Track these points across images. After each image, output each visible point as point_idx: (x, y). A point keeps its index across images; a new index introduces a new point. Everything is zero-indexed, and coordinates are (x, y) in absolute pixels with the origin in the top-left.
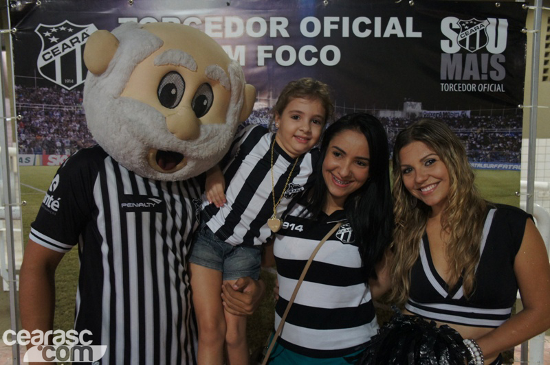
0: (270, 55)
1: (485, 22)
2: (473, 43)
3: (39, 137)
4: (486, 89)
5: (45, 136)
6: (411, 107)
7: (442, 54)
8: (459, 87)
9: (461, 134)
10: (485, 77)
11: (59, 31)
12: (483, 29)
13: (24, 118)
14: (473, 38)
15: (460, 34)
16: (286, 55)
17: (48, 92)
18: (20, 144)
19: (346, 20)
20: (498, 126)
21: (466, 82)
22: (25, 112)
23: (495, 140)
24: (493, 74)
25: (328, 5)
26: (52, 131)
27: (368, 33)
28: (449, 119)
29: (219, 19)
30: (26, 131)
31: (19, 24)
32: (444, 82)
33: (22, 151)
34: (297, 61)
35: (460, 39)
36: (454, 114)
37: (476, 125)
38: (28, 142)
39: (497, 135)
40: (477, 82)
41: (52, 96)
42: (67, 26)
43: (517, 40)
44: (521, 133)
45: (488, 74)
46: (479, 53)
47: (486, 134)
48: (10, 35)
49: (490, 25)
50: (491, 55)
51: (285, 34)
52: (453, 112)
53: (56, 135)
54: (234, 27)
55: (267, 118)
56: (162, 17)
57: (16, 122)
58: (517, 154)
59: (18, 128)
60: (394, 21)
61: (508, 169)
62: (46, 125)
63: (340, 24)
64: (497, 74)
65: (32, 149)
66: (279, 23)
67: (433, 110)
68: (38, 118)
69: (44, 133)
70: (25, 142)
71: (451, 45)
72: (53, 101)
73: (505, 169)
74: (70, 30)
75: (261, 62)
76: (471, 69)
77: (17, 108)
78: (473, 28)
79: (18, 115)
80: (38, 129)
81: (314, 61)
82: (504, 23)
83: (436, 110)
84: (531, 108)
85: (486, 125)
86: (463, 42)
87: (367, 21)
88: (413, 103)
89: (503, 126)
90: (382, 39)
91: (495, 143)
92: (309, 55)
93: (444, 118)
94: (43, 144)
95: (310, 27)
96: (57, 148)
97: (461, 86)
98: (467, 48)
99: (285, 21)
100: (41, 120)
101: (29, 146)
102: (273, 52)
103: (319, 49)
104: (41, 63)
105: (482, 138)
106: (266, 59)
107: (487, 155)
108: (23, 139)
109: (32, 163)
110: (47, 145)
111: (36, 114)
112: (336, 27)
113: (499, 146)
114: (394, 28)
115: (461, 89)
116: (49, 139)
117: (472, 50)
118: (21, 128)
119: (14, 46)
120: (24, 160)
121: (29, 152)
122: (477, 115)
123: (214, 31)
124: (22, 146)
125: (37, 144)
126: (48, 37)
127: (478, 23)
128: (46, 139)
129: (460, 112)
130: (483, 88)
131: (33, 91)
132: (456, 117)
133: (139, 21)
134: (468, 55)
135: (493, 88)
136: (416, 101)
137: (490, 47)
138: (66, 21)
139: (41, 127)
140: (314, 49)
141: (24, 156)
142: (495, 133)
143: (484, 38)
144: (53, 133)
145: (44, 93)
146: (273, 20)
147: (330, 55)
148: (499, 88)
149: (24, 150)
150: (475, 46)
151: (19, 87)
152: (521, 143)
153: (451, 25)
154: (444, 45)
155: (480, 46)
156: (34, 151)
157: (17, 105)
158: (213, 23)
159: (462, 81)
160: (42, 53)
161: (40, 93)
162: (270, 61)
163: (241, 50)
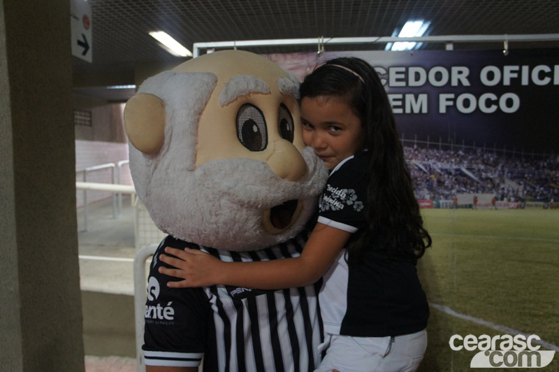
0: (451, 103)
16: (466, 103)
19: (525, 69)
25: (509, 55)
27: (547, 80)
29: (403, 69)
34: (478, 108)
51: (466, 83)
54: (417, 77)
55: (448, 162)
63: (520, 72)
66: (460, 72)
75: (443, 110)
81: (493, 108)
87: (547, 69)
92: (489, 103)
95: (491, 76)
99: (466, 71)
102: (455, 100)
103: (499, 96)
106: (448, 107)
112: (515, 75)
123: (398, 80)
140: (493, 97)
146: (455, 70)
147: (509, 103)
158: (397, 73)
162: (452, 109)
163: (423, 98)
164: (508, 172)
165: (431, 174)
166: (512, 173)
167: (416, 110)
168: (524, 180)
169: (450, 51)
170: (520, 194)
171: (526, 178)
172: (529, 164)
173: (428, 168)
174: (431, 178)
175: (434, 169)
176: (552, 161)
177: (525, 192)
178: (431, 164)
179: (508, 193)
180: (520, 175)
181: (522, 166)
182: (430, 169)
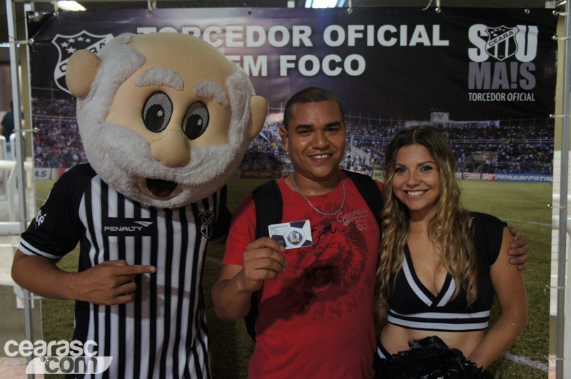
0: (292, 65)
1: (514, 30)
2: (501, 51)
3: (56, 151)
4: (516, 99)
5: (62, 149)
6: (438, 118)
7: (470, 63)
8: (488, 97)
9: (490, 145)
10: (514, 86)
11: (76, 41)
12: (512, 37)
13: (41, 131)
14: (502, 46)
15: (489, 42)
16: (309, 65)
17: (65, 104)
18: (36, 157)
19: (371, 28)
20: (529, 136)
21: (495, 91)
22: (42, 125)
23: (525, 150)
24: (523, 83)
25: (352, 13)
26: (69, 144)
27: (393, 41)
28: (477, 129)
29: (240, 28)
30: (43, 144)
31: (36, 35)
32: (472, 91)
33: (38, 165)
34: (321, 70)
35: (488, 47)
36: (483, 125)
37: (505, 136)
38: (45, 155)
39: (528, 145)
40: (507, 92)
41: (69, 107)
42: (84, 36)
43: (547, 47)
44: (553, 143)
45: (518, 82)
46: (508, 61)
47: (515, 145)
48: (28, 47)
49: (519, 32)
50: (520, 63)
51: (308, 43)
52: (481, 122)
53: (72, 148)
54: (256, 36)
56: (182, 27)
57: (32, 135)
58: (549, 165)
59: (34, 141)
60: (420, 29)
61: (539, 181)
62: (63, 137)
63: (365, 32)
64: (527, 83)
65: (49, 163)
66: (302, 32)
67: (461, 120)
68: (55, 131)
69: (61, 146)
70: (41, 155)
71: (479, 53)
72: (70, 113)
73: (536, 181)
74: (88, 40)
75: (283, 72)
76: (501, 78)
77: (33, 120)
78: (502, 36)
79: (34, 127)
80: (55, 142)
81: (338, 71)
82: (534, 30)
83: (464, 120)
84: (563, 118)
85: (515, 136)
86: (491, 51)
87: (393, 29)
88: (440, 113)
89: (534, 137)
90: (408, 47)
91: (525, 154)
92: (333, 65)
93: (472, 129)
94: (60, 157)
95: (334, 36)
96: (74, 161)
97: (490, 95)
98: (496, 56)
99: (308, 30)
100: (58, 132)
101: (46, 160)
102: (296, 62)
103: (343, 58)
104: (58, 74)
105: (512, 149)
106: (289, 70)
107: (517, 166)
108: (39, 152)
109: (47, 177)
110: (64, 159)
111: (52, 127)
112: (360, 35)
113: (529, 157)
114: (420, 36)
115: (490, 98)
116: (66, 152)
117: (501, 58)
118: (37, 140)
119: (31, 57)
120: (40, 174)
121: (46, 166)
122: (507, 125)
123: (235, 40)
124: (38, 159)
125: (53, 157)
126: (65, 48)
127: (507, 30)
128: (63, 153)
129: (488, 123)
130: (512, 97)
131: (49, 103)
132: (485, 127)
133: (158, 31)
134: (497, 64)
135: (523, 97)
136: (444, 111)
137: (519, 55)
138: (84, 32)
139: (58, 140)
140: (338, 59)
141: (40, 170)
142: (525, 144)
143: (513, 46)
144: (70, 146)
145: (61, 105)
146: (296, 29)
147: (355, 65)
148: (530, 98)
149: (40, 164)
150: (504, 55)
151: (35, 99)
152: (553, 154)
153: (479, 33)
154: (472, 53)
155: (509, 54)
156: (51, 165)
157: (33, 117)
158: (234, 32)
159: (490, 91)
160: (59, 64)
161: (56, 105)
162: (293, 72)
163: (263, 60)
164: (354, 140)
165: (272, 142)
166: (358, 140)
167: (255, 74)
168: (371, 147)
169: (292, 9)
170: (367, 163)
171: (373, 146)
172: (376, 130)
173: (269, 136)
174: (272, 147)
175: (275, 137)
176: (400, 127)
177: (373, 160)
178: (272, 132)
179: (354, 162)
180: (366, 142)
181: (369, 133)
182: (271, 136)
